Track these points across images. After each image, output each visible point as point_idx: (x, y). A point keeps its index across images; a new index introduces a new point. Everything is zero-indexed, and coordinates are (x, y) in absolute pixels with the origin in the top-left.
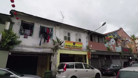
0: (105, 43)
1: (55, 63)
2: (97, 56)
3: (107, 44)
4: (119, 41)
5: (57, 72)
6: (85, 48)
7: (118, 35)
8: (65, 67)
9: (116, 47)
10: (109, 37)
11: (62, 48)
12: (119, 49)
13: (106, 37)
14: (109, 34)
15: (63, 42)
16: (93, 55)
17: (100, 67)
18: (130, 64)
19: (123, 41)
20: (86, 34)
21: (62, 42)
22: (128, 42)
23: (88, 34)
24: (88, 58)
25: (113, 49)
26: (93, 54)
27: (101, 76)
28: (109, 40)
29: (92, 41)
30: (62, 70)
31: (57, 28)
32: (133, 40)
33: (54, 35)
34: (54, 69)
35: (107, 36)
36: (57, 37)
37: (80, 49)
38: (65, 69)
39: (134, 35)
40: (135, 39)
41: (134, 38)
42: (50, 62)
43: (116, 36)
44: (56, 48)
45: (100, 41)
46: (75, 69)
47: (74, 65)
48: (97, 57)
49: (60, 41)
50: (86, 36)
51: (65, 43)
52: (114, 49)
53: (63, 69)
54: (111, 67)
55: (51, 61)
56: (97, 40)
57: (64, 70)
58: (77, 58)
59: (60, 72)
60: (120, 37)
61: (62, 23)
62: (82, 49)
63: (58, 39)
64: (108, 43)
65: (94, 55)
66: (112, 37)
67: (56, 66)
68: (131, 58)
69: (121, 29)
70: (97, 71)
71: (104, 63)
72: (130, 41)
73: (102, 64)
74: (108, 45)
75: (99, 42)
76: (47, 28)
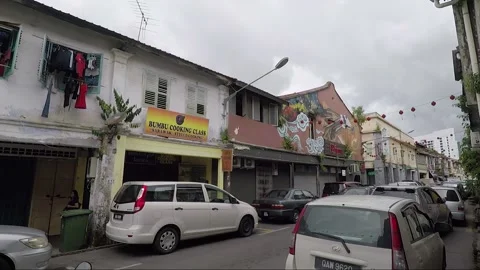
0: (280, 126)
1: (105, 182)
2: (250, 165)
3: (285, 127)
4: (320, 123)
5: (113, 214)
6: (217, 135)
7: (320, 105)
8: (140, 196)
9: (309, 141)
10: (294, 107)
11: (134, 131)
12: (316, 147)
13: (284, 106)
14: (296, 97)
15: (139, 111)
16: (239, 161)
17: (257, 198)
18: (340, 189)
19: (330, 121)
20: (222, 92)
21: (134, 111)
22: (343, 126)
23: (231, 92)
24: (223, 169)
25: (300, 146)
26: (240, 159)
27: (256, 223)
28: (292, 118)
29: (241, 114)
30: (130, 206)
31: (117, 59)
32: (355, 121)
33: (104, 81)
34: (99, 204)
35: (288, 104)
36: (115, 92)
37: (199, 138)
38: (140, 205)
39: (360, 108)
40: (363, 121)
41: (359, 118)
42: (86, 179)
43: (314, 105)
44: (113, 129)
45: (265, 119)
46: (175, 203)
47: (173, 191)
48: (253, 166)
49: (129, 106)
50: (223, 97)
51: (147, 116)
52: (304, 144)
53: (134, 204)
54: (289, 199)
55: (91, 175)
56: (255, 115)
57: (136, 206)
58: (188, 169)
59: (120, 214)
60: (325, 111)
61: (138, 42)
62: (206, 140)
63: (118, 100)
64: (289, 125)
65: (242, 159)
66: (302, 107)
67: (107, 195)
68: (344, 173)
69: (330, 85)
70: (246, 208)
71: (270, 187)
72: (348, 123)
73: (264, 189)
74: (289, 132)
75: (261, 120)
76: (76, 53)
